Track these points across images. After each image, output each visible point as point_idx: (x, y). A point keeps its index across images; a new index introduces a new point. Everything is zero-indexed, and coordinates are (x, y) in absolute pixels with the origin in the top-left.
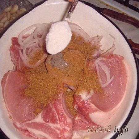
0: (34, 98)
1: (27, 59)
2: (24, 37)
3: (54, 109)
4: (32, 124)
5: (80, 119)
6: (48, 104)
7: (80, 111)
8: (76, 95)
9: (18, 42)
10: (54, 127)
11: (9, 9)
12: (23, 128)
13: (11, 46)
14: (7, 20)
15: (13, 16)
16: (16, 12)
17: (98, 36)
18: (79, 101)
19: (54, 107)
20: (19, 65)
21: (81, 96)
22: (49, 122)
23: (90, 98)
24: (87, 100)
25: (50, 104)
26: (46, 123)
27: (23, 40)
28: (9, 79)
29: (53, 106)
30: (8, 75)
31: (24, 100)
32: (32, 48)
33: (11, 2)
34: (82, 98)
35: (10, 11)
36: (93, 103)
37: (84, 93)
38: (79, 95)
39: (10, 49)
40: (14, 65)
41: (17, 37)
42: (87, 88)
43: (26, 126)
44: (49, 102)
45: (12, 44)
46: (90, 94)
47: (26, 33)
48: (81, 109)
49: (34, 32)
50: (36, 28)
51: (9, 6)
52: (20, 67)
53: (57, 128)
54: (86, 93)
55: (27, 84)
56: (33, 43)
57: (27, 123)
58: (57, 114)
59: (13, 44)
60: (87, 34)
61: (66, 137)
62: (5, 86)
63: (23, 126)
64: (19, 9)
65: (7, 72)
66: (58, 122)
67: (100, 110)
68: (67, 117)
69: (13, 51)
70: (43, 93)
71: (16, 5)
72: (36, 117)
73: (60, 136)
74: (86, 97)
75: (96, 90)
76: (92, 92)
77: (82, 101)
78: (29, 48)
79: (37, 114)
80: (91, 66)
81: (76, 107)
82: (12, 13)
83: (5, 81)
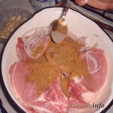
0: (37, 82)
1: (31, 52)
2: (26, 38)
3: (53, 90)
4: (36, 103)
5: (73, 99)
6: (49, 87)
7: (73, 93)
8: (70, 79)
9: (22, 41)
10: (54, 105)
11: (14, 18)
12: (29, 106)
13: (17, 44)
14: (13, 26)
15: (17, 24)
16: (19, 21)
17: (83, 37)
18: (73, 84)
19: (54, 89)
20: (24, 58)
21: (74, 80)
22: (50, 100)
23: (82, 81)
24: (79, 83)
25: (51, 86)
26: (47, 101)
27: (26, 39)
28: (16, 69)
29: (53, 87)
30: (16, 65)
31: (29, 84)
32: (34, 44)
33: (16, 13)
34: (75, 81)
35: (15, 20)
36: (84, 85)
37: (76, 78)
38: (72, 79)
39: (16, 46)
40: (19, 59)
41: (21, 37)
42: (79, 74)
43: (31, 105)
44: (49, 85)
45: (17, 43)
46: (81, 78)
47: (28, 35)
48: (74, 90)
49: (35, 33)
50: (36, 30)
51: (14, 16)
52: (24, 59)
53: (57, 105)
54: (78, 77)
55: (31, 71)
56: (35, 41)
57: (32, 102)
58: (57, 93)
59: (19, 42)
60: (74, 35)
61: (64, 112)
62: (13, 74)
63: (29, 105)
64: (22, 19)
65: (14, 63)
66: (58, 100)
67: (89, 91)
68: (65, 96)
69: (19, 48)
70: (45, 78)
71: (20, 15)
72: (39, 97)
73: (59, 111)
74: (79, 80)
75: (86, 76)
76: (82, 77)
77: (75, 83)
78: (32, 45)
79: (40, 94)
80: (81, 57)
81: (70, 89)
82: (16, 21)
83: (13, 70)
